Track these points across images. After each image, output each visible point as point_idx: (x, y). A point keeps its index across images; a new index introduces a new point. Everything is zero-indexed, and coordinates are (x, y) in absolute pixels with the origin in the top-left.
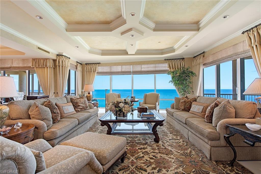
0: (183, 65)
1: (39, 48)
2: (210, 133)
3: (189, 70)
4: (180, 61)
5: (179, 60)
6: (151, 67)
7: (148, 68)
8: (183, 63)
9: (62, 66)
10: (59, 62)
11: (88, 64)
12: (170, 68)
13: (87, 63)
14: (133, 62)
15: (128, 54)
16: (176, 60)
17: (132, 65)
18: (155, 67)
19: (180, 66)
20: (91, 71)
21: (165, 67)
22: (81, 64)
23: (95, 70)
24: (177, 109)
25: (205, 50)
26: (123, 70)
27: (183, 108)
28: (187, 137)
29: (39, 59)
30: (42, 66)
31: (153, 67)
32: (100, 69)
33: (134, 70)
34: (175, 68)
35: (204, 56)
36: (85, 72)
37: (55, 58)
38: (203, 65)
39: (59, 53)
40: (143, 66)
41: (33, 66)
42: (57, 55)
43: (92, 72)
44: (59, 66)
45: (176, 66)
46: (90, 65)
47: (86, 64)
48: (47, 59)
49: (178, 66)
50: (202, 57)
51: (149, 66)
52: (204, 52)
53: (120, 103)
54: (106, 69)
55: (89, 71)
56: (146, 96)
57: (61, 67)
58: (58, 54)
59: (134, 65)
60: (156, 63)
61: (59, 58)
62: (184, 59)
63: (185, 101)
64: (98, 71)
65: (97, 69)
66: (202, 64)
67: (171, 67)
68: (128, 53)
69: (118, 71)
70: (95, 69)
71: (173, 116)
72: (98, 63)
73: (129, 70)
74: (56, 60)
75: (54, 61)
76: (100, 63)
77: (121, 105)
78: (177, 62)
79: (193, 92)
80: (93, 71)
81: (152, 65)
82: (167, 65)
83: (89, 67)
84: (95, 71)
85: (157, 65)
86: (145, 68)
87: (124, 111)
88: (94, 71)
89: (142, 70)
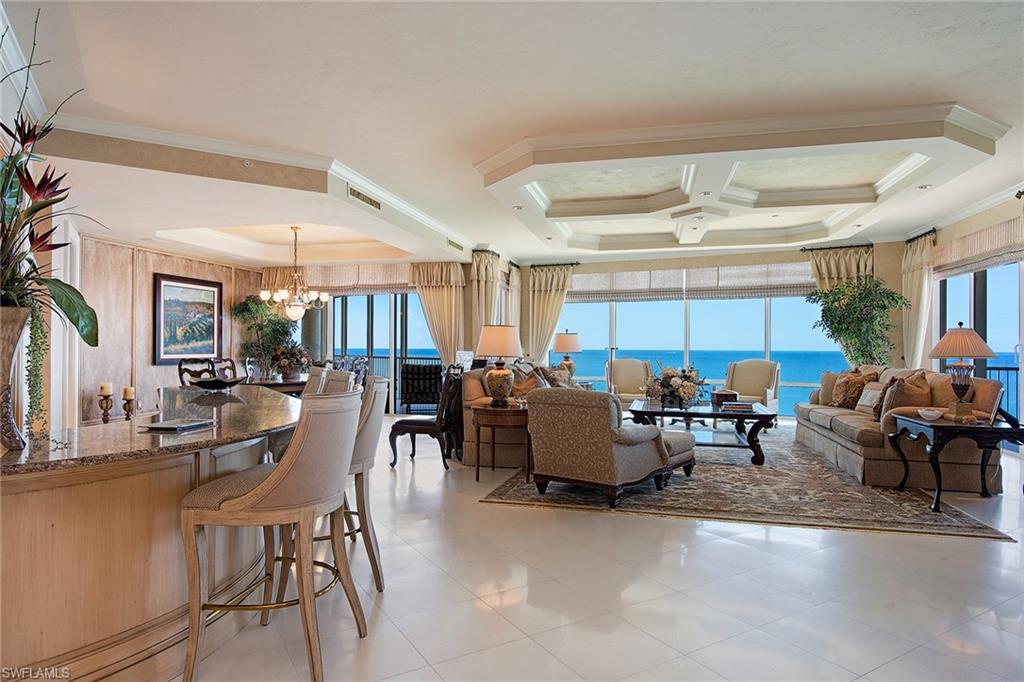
0: (869, 268)
1: (451, 243)
2: (863, 433)
3: (882, 287)
4: (857, 253)
5: (852, 250)
6: (753, 275)
7: (743, 277)
8: (866, 260)
9: (486, 282)
10: (478, 270)
11: (539, 266)
12: (821, 278)
13: (536, 263)
14: (689, 258)
15: (681, 242)
16: (841, 252)
17: (684, 268)
18: (768, 274)
19: (858, 271)
20: (549, 288)
21: (802, 274)
22: (518, 267)
23: (563, 286)
24: (826, 404)
25: (938, 225)
26: (654, 286)
27: (840, 399)
28: (833, 460)
29: (429, 265)
30: (437, 282)
31: (761, 274)
32: (577, 282)
33: (691, 286)
34: (839, 278)
35: (935, 243)
36: (531, 292)
37: (468, 259)
38: (935, 269)
39: (479, 245)
40: (724, 271)
41: (414, 283)
42: (474, 251)
43: (553, 291)
44: (478, 281)
45: (843, 270)
46: (545, 269)
47: (532, 266)
48: (448, 264)
49: (848, 272)
50: (928, 245)
51: (745, 270)
52: (934, 231)
53: (673, 376)
54: (596, 282)
55: (543, 289)
56: (734, 369)
57: (482, 283)
58: (474, 247)
59: (691, 267)
60: (772, 262)
61: (478, 260)
62: (872, 245)
63: (846, 383)
64: (570, 290)
65: (568, 282)
66: (929, 269)
67: (825, 275)
68: (678, 241)
69: (639, 288)
70: (561, 284)
71: (809, 420)
72: (572, 264)
73: (674, 285)
74: (471, 265)
75: (466, 266)
76: (577, 264)
77: (676, 381)
78: (847, 258)
79: (903, 358)
80: (557, 290)
81: (756, 269)
82: (810, 268)
83: (542, 276)
84: (563, 290)
85: (774, 268)
86: (731, 277)
87: (682, 394)
88: (560, 287)
89: (722, 284)
